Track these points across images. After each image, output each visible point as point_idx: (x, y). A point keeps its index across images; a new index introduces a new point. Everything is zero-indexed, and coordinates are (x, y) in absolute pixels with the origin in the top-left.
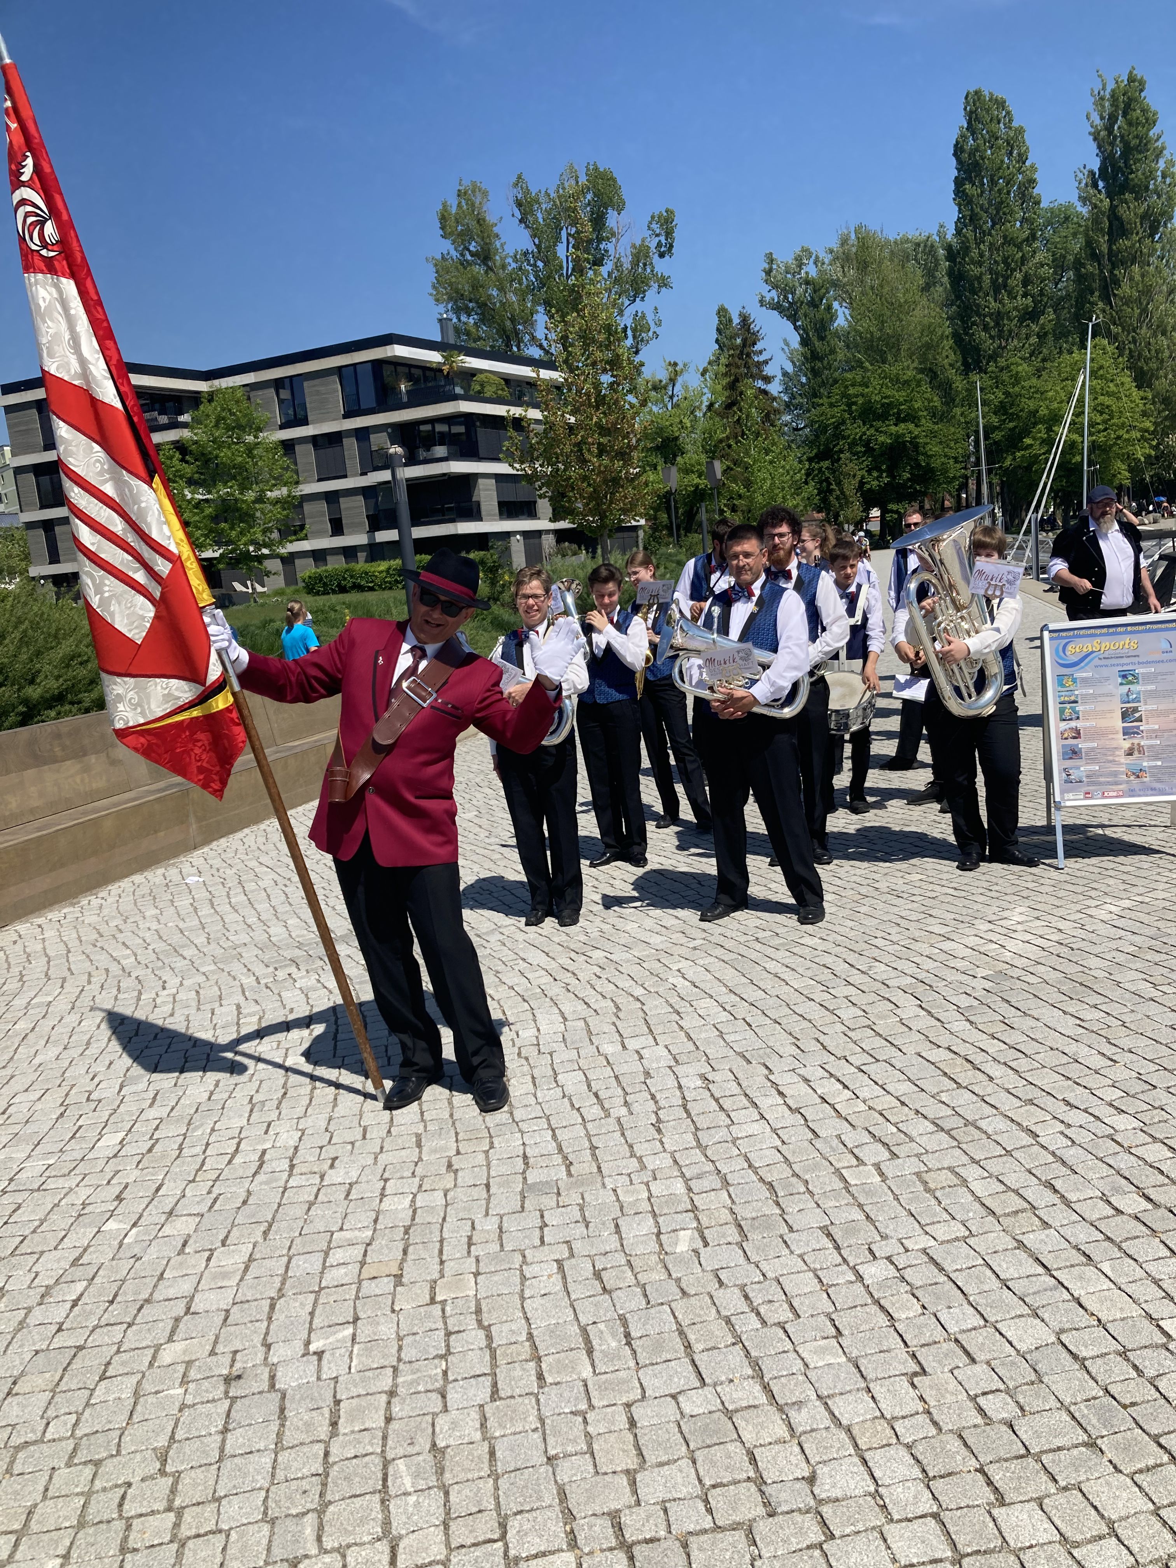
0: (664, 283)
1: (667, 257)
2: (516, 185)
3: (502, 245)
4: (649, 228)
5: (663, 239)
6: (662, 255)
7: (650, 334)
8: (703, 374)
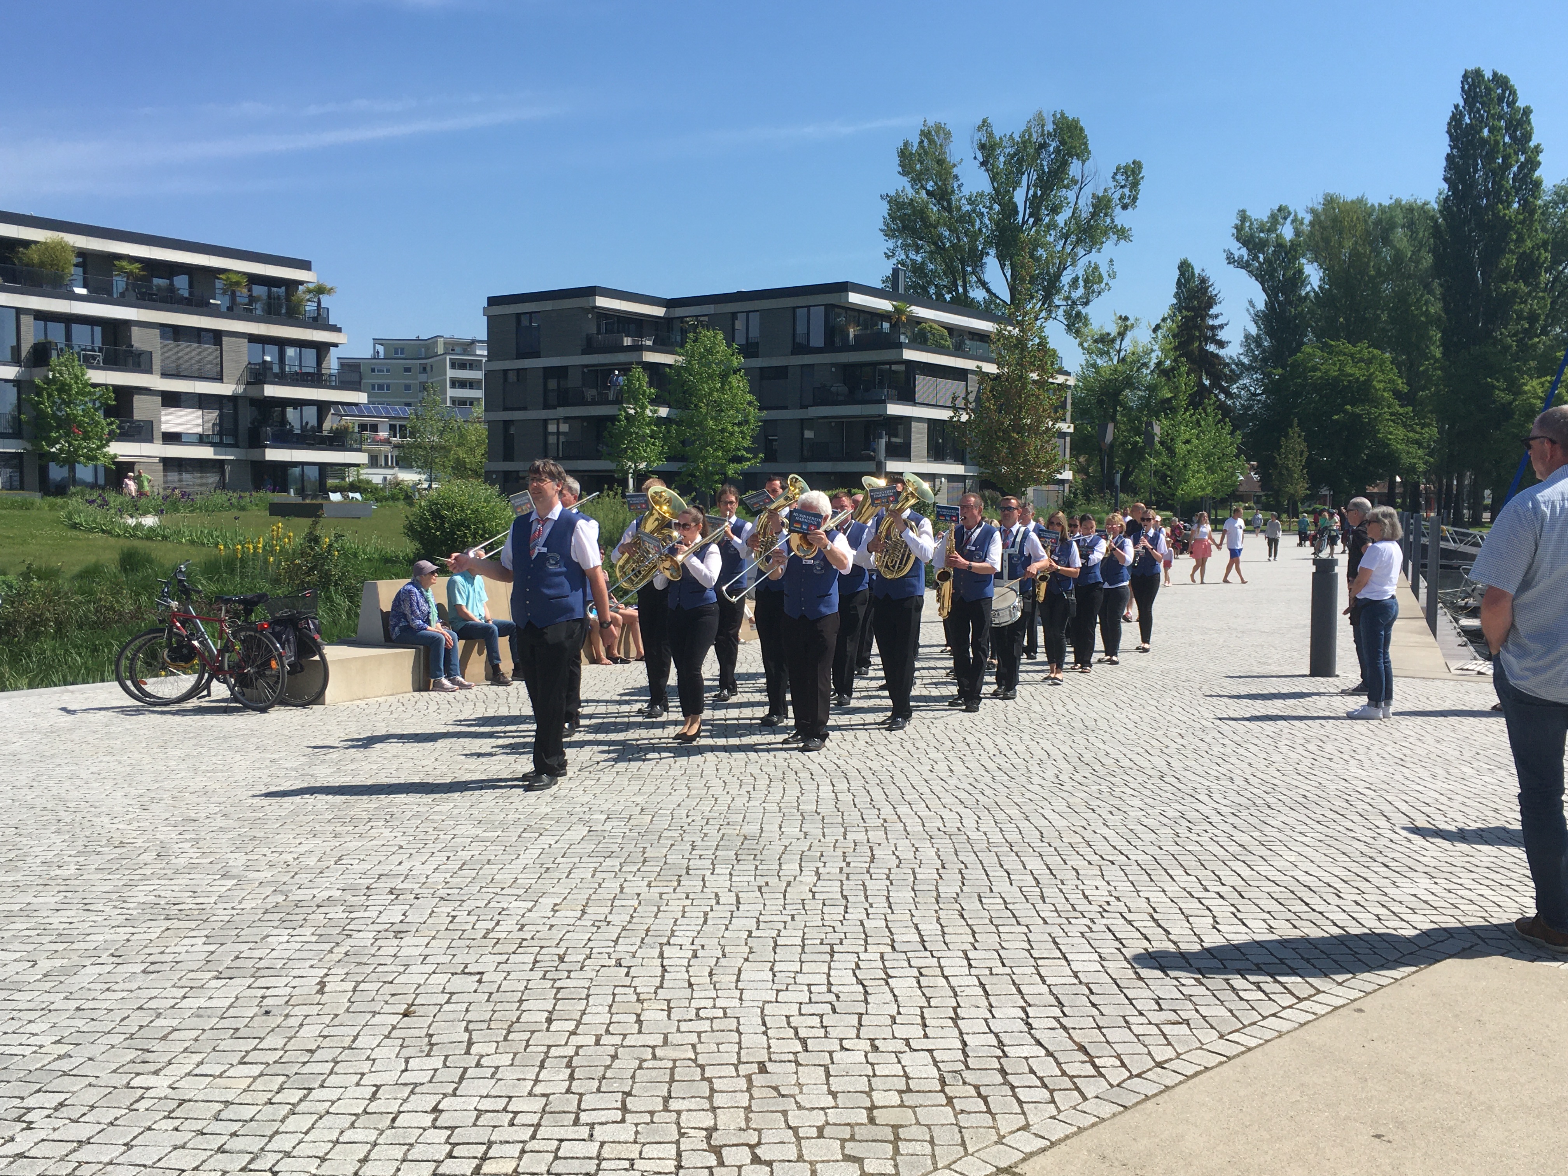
0: (1122, 234)
1: (1130, 209)
2: (979, 129)
3: (959, 186)
4: (1113, 178)
5: (1126, 191)
6: (1125, 207)
7: (1103, 285)
8: (1155, 330)
